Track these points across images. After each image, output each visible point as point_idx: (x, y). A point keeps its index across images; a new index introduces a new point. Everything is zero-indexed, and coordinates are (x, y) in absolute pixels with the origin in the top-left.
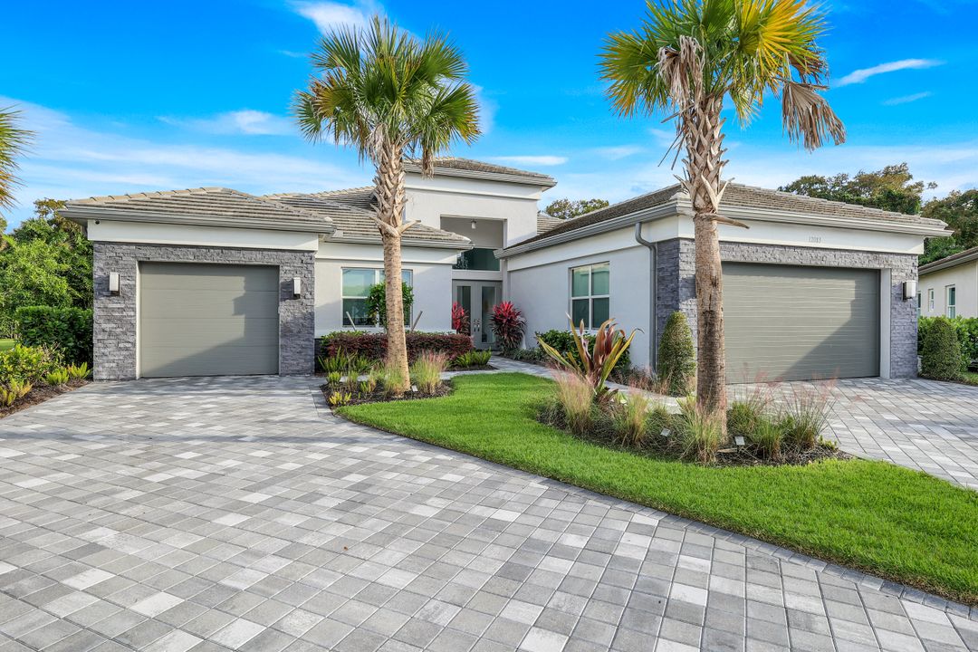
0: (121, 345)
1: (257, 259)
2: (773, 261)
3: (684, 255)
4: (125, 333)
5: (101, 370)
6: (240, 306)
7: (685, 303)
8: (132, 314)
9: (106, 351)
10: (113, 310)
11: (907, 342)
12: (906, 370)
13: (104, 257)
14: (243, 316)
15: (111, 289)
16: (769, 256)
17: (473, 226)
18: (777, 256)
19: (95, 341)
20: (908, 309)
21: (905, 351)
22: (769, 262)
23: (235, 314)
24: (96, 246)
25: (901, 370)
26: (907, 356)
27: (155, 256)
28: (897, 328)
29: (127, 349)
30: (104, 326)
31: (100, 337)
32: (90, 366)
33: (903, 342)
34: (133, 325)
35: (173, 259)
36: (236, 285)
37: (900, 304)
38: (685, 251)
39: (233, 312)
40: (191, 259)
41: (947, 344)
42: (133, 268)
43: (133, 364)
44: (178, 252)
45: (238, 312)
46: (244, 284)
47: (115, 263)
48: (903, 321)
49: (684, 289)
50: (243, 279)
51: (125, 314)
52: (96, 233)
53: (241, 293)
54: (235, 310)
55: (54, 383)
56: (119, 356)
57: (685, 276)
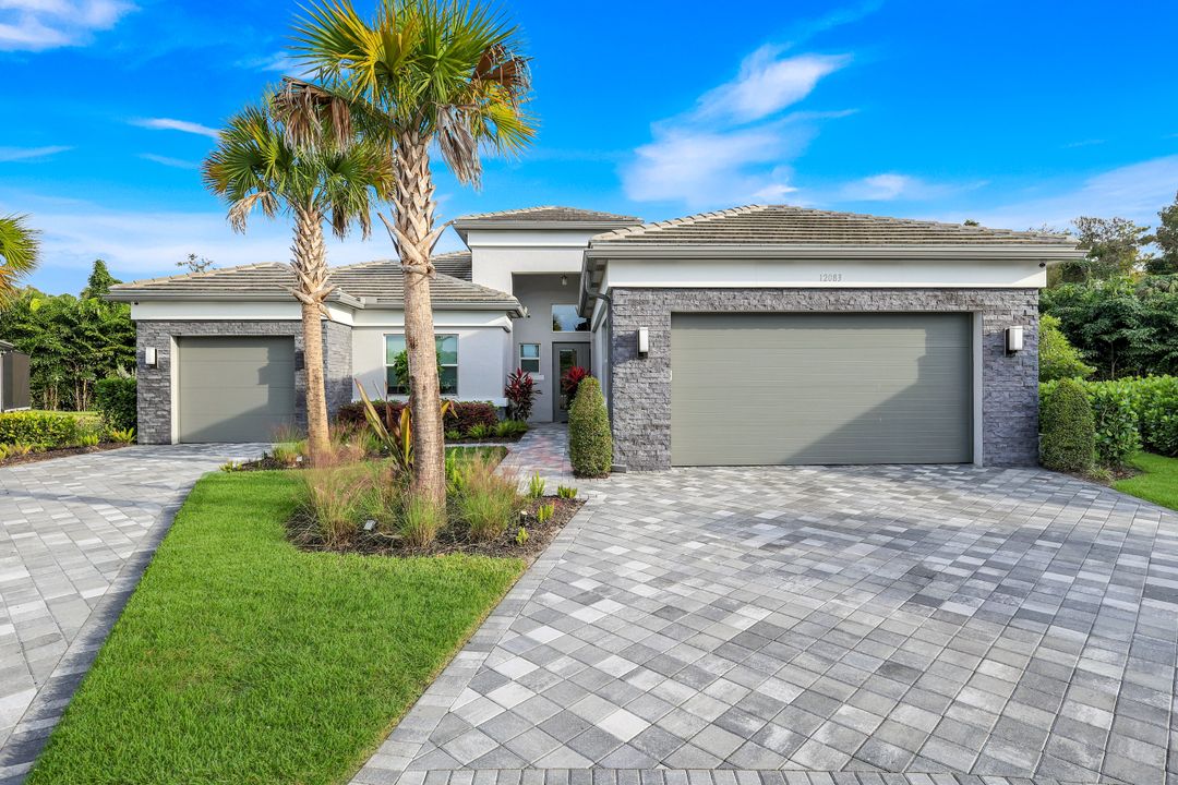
0: (159, 413)
1: (274, 330)
2: (762, 309)
3: (620, 308)
4: (161, 402)
5: (144, 436)
6: (265, 376)
7: (622, 365)
8: (167, 384)
9: (147, 418)
10: (152, 381)
11: (1016, 414)
12: (1014, 455)
13: (144, 334)
14: (267, 386)
15: (147, 362)
16: (755, 302)
17: (564, 282)
18: (768, 302)
19: (138, 409)
20: (1019, 368)
21: (1012, 428)
22: (754, 309)
23: (260, 384)
24: (139, 324)
25: (1003, 455)
26: (1017, 435)
27: (186, 331)
28: (994, 394)
29: (163, 416)
30: (145, 395)
31: (143, 406)
32: (135, 433)
33: (1008, 415)
34: (169, 395)
35: (201, 333)
36: (260, 356)
37: (1000, 362)
38: (621, 302)
39: (257, 382)
40: (216, 333)
41: (1067, 418)
42: (168, 343)
43: (169, 430)
44: (204, 326)
45: (262, 382)
46: (267, 355)
47: (152, 340)
48: (1008, 384)
49: (620, 349)
50: (266, 349)
51: (162, 384)
52: (138, 313)
53: (265, 363)
54: (260, 379)
55: (85, 445)
56: (158, 422)
57: (622, 333)
